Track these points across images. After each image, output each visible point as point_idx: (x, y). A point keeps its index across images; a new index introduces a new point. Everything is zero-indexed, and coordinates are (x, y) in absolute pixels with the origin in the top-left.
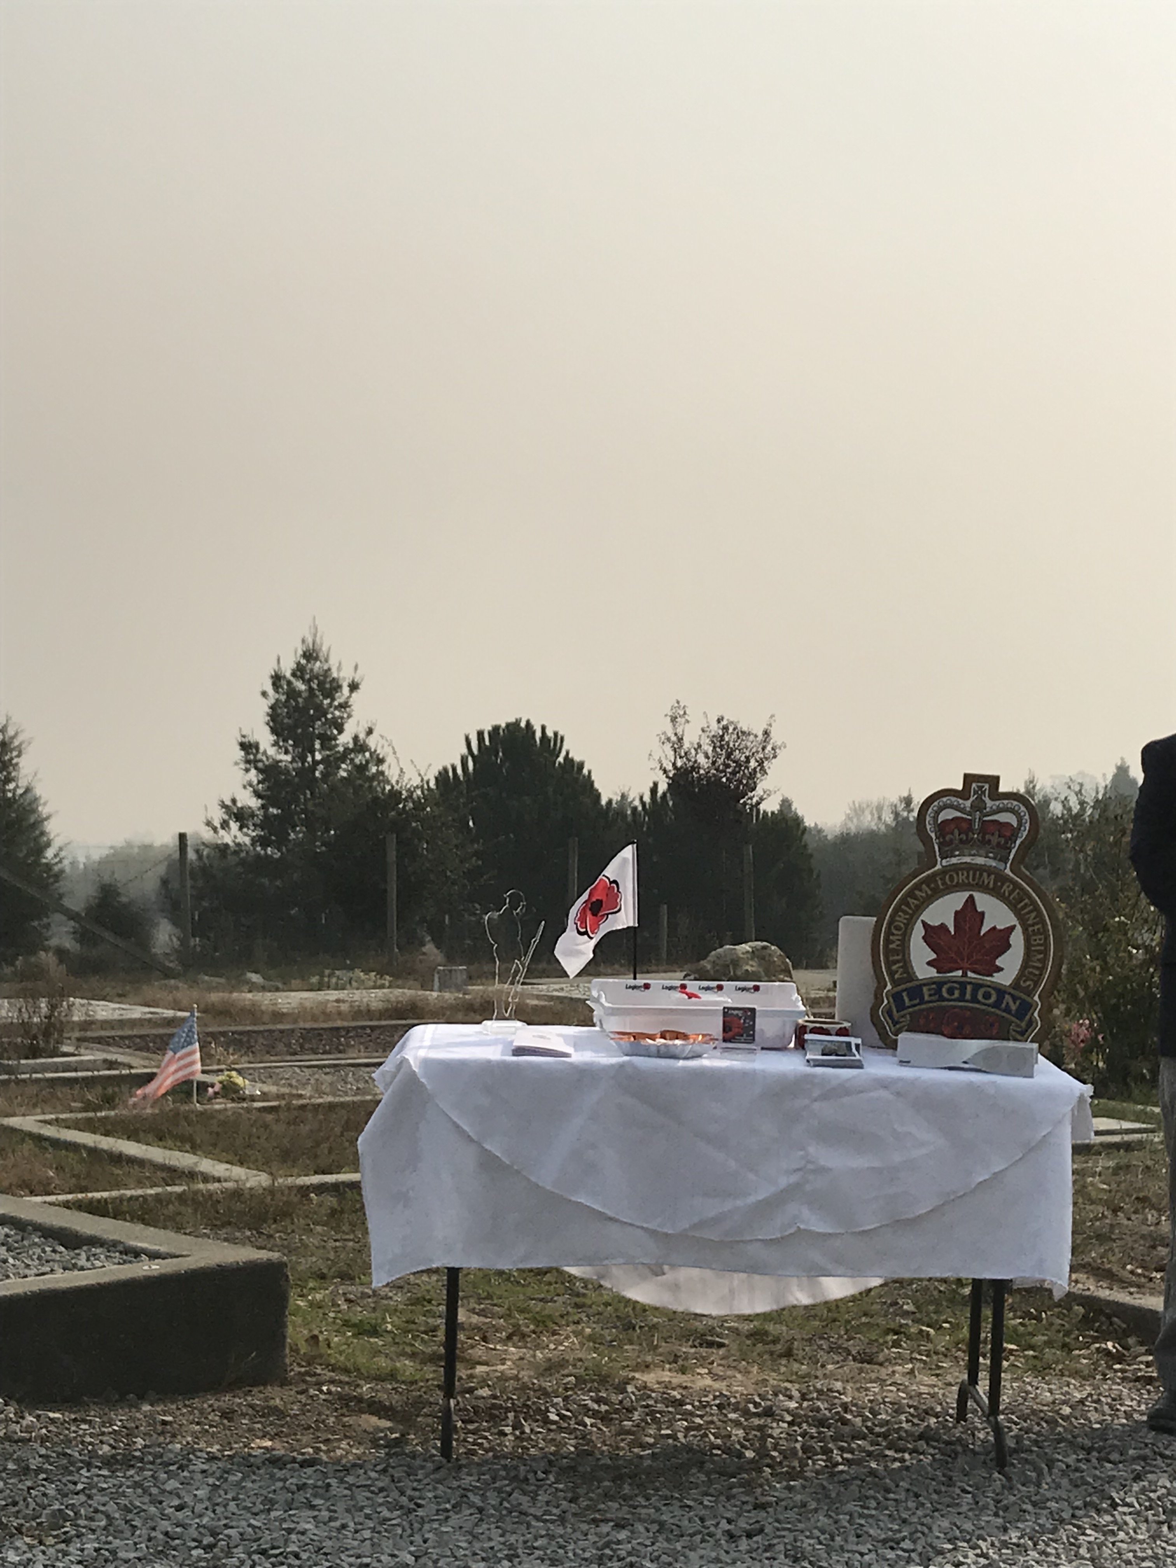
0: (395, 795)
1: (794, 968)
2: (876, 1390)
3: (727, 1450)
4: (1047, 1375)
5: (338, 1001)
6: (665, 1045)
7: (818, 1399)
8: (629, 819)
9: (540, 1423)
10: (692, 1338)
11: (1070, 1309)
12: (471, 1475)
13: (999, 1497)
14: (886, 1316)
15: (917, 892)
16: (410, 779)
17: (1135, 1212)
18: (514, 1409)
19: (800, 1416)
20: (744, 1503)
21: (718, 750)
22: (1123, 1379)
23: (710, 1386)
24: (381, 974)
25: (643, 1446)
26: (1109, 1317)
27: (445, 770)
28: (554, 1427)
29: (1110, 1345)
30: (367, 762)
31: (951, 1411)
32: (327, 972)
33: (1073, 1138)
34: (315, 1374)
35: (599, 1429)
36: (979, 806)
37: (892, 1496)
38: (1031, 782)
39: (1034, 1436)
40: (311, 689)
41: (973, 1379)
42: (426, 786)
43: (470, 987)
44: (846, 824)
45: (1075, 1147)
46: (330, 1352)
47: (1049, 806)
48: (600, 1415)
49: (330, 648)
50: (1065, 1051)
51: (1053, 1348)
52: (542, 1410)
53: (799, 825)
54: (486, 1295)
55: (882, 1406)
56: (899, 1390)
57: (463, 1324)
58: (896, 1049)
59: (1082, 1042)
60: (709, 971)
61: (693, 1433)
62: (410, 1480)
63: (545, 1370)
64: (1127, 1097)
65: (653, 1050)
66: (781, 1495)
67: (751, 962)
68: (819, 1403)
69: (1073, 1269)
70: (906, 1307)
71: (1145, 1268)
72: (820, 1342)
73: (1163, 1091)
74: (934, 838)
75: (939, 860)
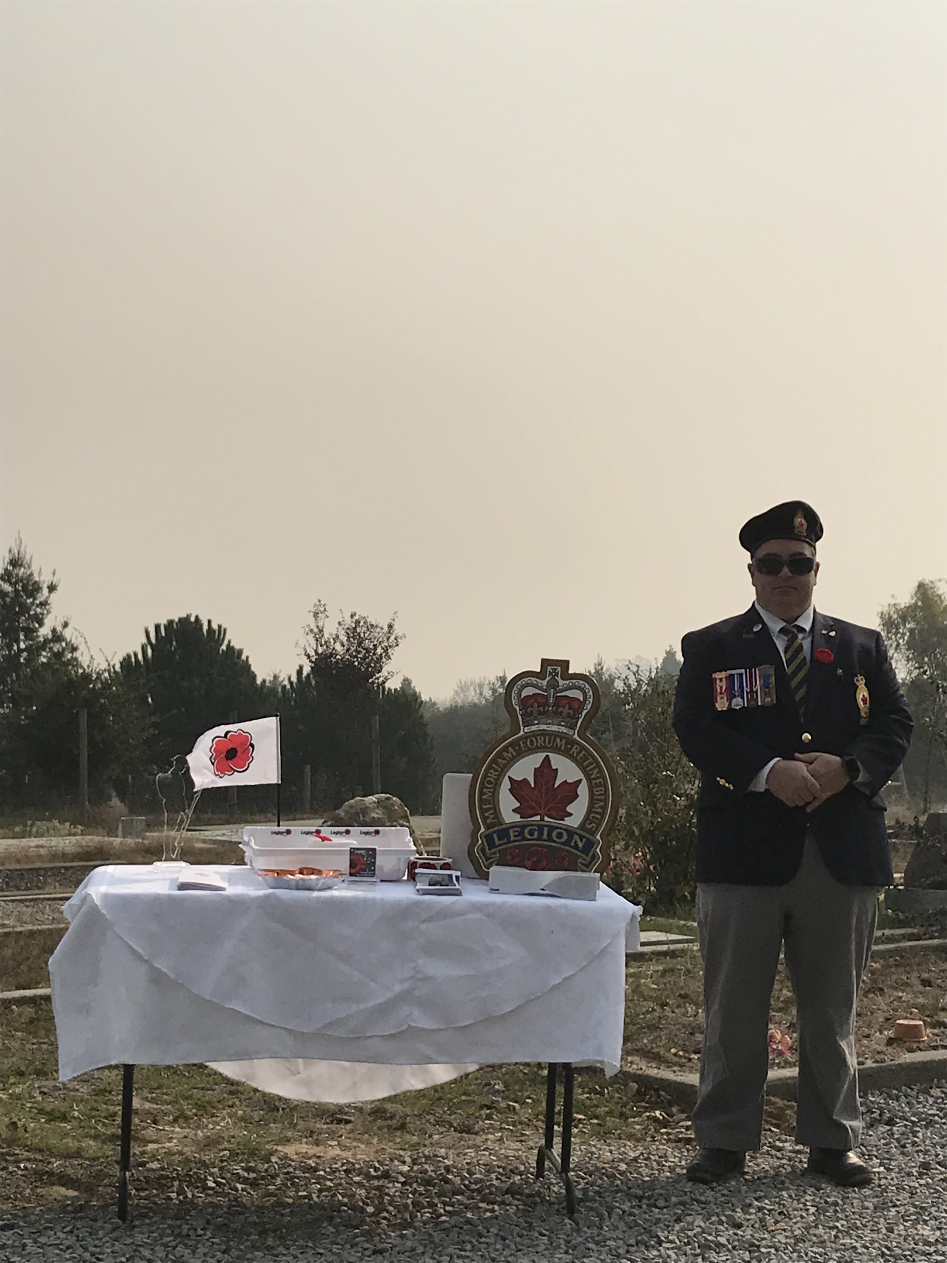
0: (86, 677)
1: (411, 816)
2: (473, 1154)
3: (353, 1208)
4: (608, 1138)
5: (37, 846)
6: (302, 879)
7: (426, 1163)
8: (280, 694)
9: (200, 1189)
10: (324, 1117)
11: (626, 1085)
12: (143, 1233)
13: (569, 1238)
14: (481, 1094)
15: (505, 754)
16: (99, 664)
17: (679, 1006)
18: (178, 1178)
19: (411, 1177)
20: (365, 1249)
21: (352, 639)
22: (668, 1140)
23: (338, 1155)
24: (74, 823)
25: (284, 1206)
26: (656, 1090)
27: (129, 656)
28: (211, 1192)
29: (658, 1113)
30: (63, 650)
31: (531, 1170)
32: (29, 822)
33: (626, 949)
34: (14, 1154)
35: (249, 1193)
36: (553, 685)
37: (483, 1240)
38: (599, 664)
39: (598, 1189)
40: (16, 591)
41: (549, 1144)
42: (112, 670)
43: (147, 834)
44: (454, 698)
45: (627, 955)
46: (27, 1135)
47: (613, 683)
48: (249, 1181)
49: (32, 557)
50: (624, 878)
51: (613, 1117)
52: (201, 1179)
53: (416, 699)
54: (157, 1085)
55: (477, 1167)
56: (490, 1154)
57: (137, 1109)
58: (488, 880)
59: (638, 871)
60: (342, 819)
61: (324, 1194)
62: (92, 1239)
63: (204, 1146)
64: (674, 915)
65: (293, 884)
66: (394, 1242)
67: (377, 810)
68: (426, 1166)
69: (626, 1053)
70: (496, 1087)
71: (686, 1051)
72: (427, 1117)
73: (699, 909)
74: (518, 709)
75: (522, 727)
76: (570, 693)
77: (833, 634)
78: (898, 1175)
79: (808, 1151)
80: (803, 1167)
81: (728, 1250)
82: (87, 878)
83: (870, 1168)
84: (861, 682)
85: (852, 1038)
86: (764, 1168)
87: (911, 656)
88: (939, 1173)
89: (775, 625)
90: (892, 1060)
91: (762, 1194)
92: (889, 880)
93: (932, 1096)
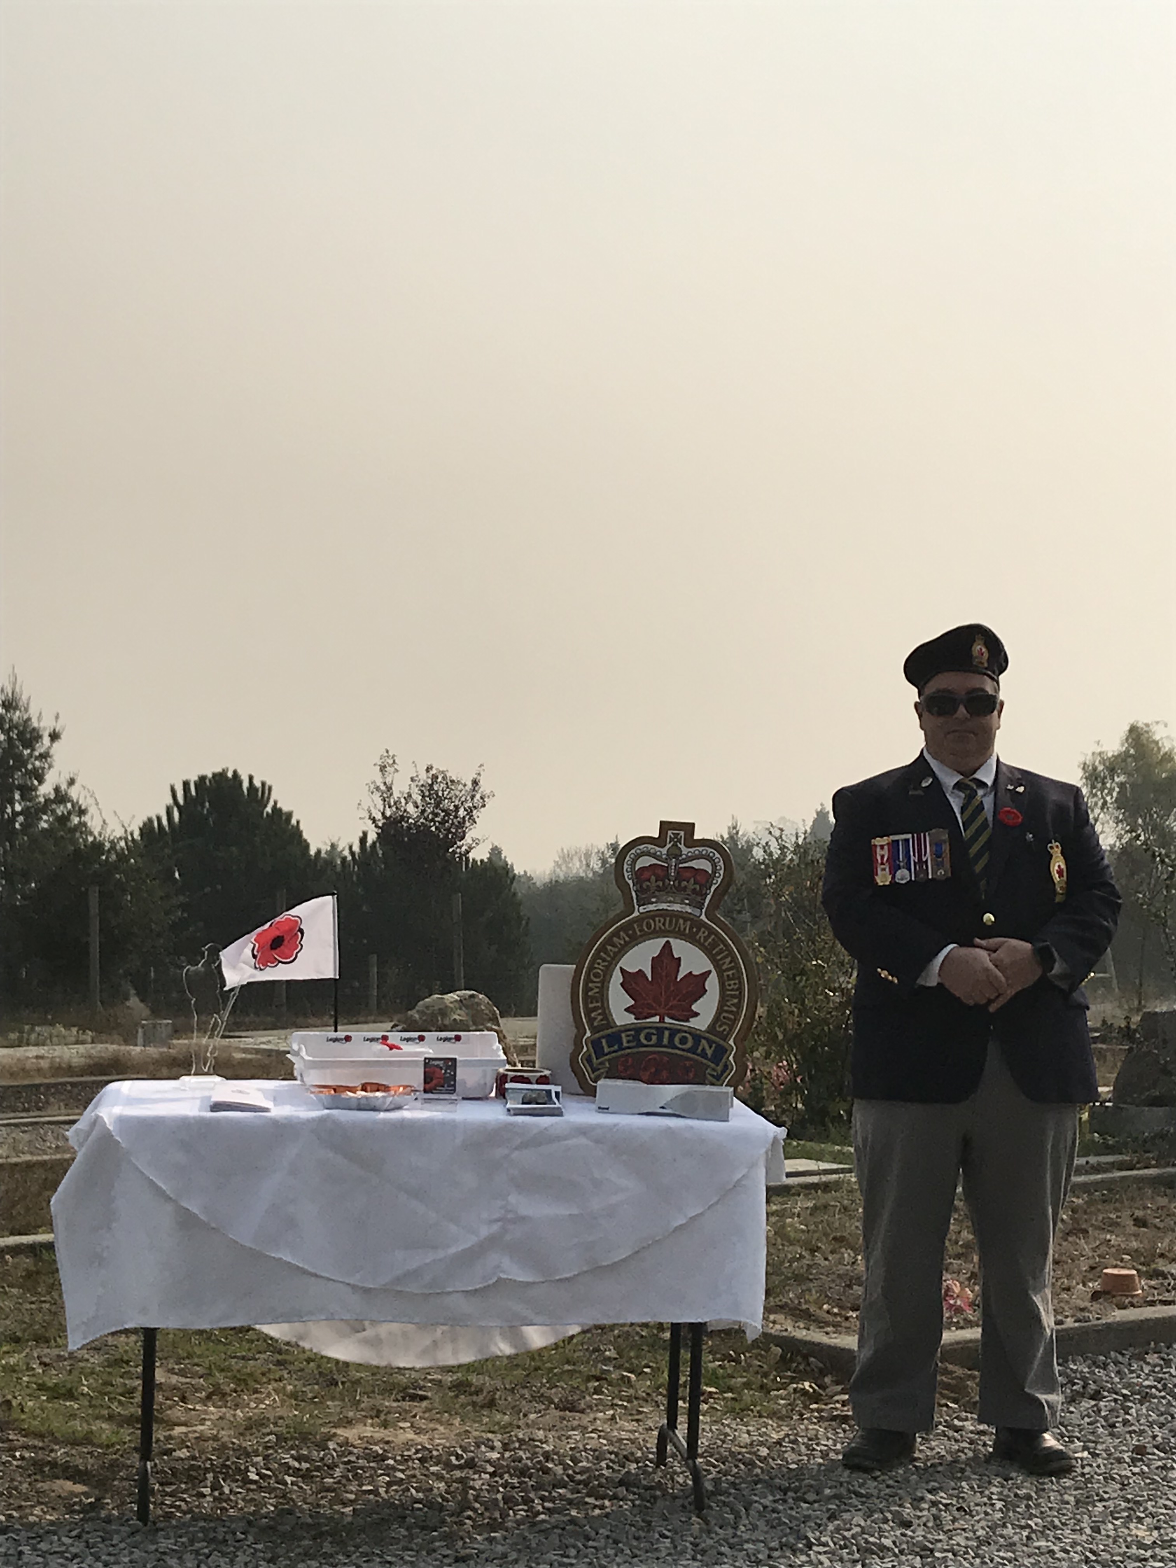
0: (97, 847)
1: (501, 1018)
2: (578, 1438)
3: (429, 1504)
4: (745, 1416)
5: (37, 1057)
6: (366, 1098)
7: (519, 1449)
8: (339, 868)
9: (240, 1483)
10: (394, 1392)
11: (768, 1350)
12: (169, 1538)
13: (697, 1541)
14: (588, 1362)
15: (616, 939)
16: (113, 831)
17: (832, 1252)
18: (212, 1469)
19: (502, 1466)
20: (444, 1556)
21: (427, 799)
22: (821, 1419)
23: (412, 1440)
24: (83, 1029)
25: (345, 1504)
26: (806, 1357)
27: (150, 820)
28: (253, 1487)
29: (807, 1385)
30: (69, 813)
31: (651, 1456)
32: (27, 1027)
33: (767, 1179)
34: (8, 1440)
35: (301, 1488)
36: (675, 854)
37: (591, 1543)
38: (734, 828)
39: (732, 1479)
40: (10, 739)
41: (672, 1424)
42: (130, 838)
43: (175, 1042)
44: (555, 871)
45: (769, 1189)
46: (23, 1417)
47: (751, 851)
48: (301, 1473)
49: (30, 698)
50: (765, 1093)
51: (752, 1389)
52: (240, 1470)
53: (507, 873)
54: (185, 1355)
55: (583, 1453)
56: (599, 1437)
57: (161, 1383)
58: (595, 1096)
59: (782, 1084)
60: (415, 1021)
61: (394, 1488)
62: (106, 1546)
63: (246, 1429)
64: (825, 1137)
65: (354, 1104)
66: (482, 1547)
67: (459, 1011)
68: (521, 1453)
69: (768, 1310)
70: (607, 1353)
71: (841, 1307)
72: (522, 1391)
73: (856, 1132)
74: (631, 885)
75: (636, 907)
76: (694, 864)
77: (1021, 789)
78: (1106, 1462)
79: (994, 1431)
80: (986, 1450)
81: (895, 1555)
82: (99, 1095)
83: (1071, 1454)
84: (1056, 850)
85: (1048, 1291)
86: (939, 1453)
87: (1121, 817)
88: (1157, 1458)
89: (949, 779)
90: (1098, 1319)
91: (936, 1484)
92: (1096, 1096)
93: (1148, 1364)
